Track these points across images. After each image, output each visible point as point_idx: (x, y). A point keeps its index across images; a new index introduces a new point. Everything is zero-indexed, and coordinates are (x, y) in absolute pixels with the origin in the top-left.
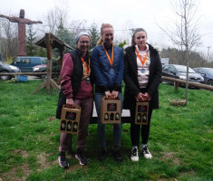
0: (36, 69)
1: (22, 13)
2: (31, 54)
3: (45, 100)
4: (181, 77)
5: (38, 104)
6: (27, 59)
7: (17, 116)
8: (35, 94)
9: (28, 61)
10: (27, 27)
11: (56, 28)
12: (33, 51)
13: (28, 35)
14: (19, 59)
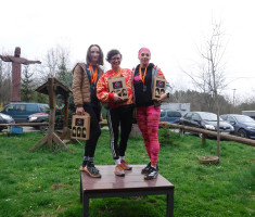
0: (33, 118)
1: (18, 51)
2: (27, 100)
3: (47, 160)
4: (207, 126)
5: (38, 165)
6: (22, 105)
7: (13, 182)
8: (33, 151)
9: (22, 108)
10: (23, 67)
11: (57, 69)
12: (29, 96)
13: (23, 76)
14: (12, 105)
